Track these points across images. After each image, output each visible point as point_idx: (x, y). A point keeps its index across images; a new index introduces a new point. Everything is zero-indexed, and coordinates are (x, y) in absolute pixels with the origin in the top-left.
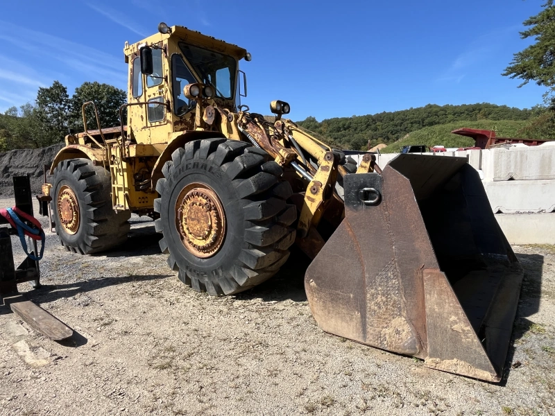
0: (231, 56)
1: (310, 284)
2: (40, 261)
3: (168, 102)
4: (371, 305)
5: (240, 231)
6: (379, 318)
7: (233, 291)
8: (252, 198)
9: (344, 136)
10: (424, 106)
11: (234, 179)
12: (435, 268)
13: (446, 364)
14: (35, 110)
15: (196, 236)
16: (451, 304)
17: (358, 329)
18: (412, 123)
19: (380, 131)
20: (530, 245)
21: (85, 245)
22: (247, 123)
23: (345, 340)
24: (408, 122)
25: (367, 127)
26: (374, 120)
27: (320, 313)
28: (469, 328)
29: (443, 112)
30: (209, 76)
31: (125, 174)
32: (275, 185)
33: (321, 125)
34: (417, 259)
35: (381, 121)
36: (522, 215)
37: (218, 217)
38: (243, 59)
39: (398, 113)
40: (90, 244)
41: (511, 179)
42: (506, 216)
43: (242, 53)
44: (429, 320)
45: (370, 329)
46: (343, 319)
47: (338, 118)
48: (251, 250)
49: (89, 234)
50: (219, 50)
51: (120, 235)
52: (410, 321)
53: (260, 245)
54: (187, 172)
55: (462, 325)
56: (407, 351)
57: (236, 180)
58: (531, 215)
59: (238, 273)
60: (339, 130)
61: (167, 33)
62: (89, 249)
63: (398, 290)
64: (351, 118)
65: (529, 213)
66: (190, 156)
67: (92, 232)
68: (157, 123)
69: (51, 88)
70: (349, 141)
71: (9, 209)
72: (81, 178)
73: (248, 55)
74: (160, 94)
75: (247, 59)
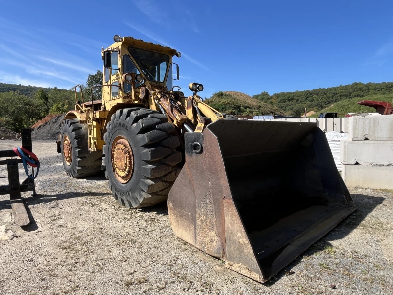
0: (166, 55)
1: (170, 205)
2: (35, 180)
3: (120, 84)
4: (199, 221)
5: (140, 168)
6: (203, 230)
7: (137, 206)
8: (147, 146)
9: (288, 105)
10: (351, 84)
11: (138, 134)
12: (230, 199)
13: (236, 267)
14: (86, 88)
15: (120, 169)
16: (238, 225)
17: (192, 237)
18: (341, 96)
19: (316, 102)
20: (381, 190)
21: (74, 172)
22: (161, 98)
23: (186, 243)
24: (338, 95)
25: (306, 98)
26: (311, 94)
27: (175, 224)
28: (247, 242)
29: (366, 88)
30: (156, 67)
31: (95, 129)
32: (164, 139)
33: (272, 97)
34: (221, 192)
35: (317, 95)
36: (374, 167)
37: (130, 157)
38: (175, 56)
39: (331, 89)
40: (76, 171)
41: (367, 139)
42: (362, 167)
43: (173, 52)
44: (227, 235)
45: (198, 238)
46: (185, 229)
47: (284, 93)
48: (146, 180)
49: (76, 166)
50: (157, 50)
51: (95, 167)
52: (218, 234)
53: (149, 177)
54: (116, 129)
55: (244, 240)
56: (216, 255)
57: (139, 135)
58: (382, 167)
59: (139, 194)
60: (285, 101)
61: (120, 41)
62: (77, 174)
63: (212, 212)
64: (294, 93)
65: (380, 165)
66: (118, 119)
67: (77, 164)
68: (116, 98)
69: (96, 75)
70: (292, 109)
71: (18, 148)
72: (73, 131)
73: (179, 53)
74: (117, 79)
75: (177, 56)
